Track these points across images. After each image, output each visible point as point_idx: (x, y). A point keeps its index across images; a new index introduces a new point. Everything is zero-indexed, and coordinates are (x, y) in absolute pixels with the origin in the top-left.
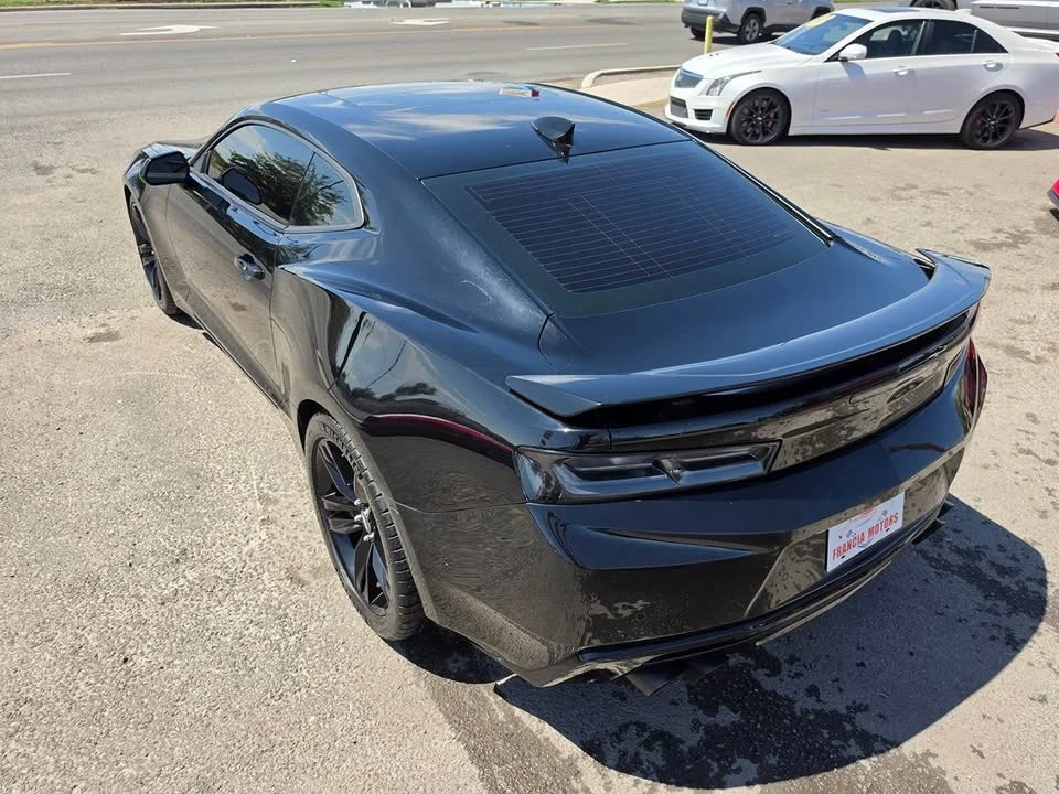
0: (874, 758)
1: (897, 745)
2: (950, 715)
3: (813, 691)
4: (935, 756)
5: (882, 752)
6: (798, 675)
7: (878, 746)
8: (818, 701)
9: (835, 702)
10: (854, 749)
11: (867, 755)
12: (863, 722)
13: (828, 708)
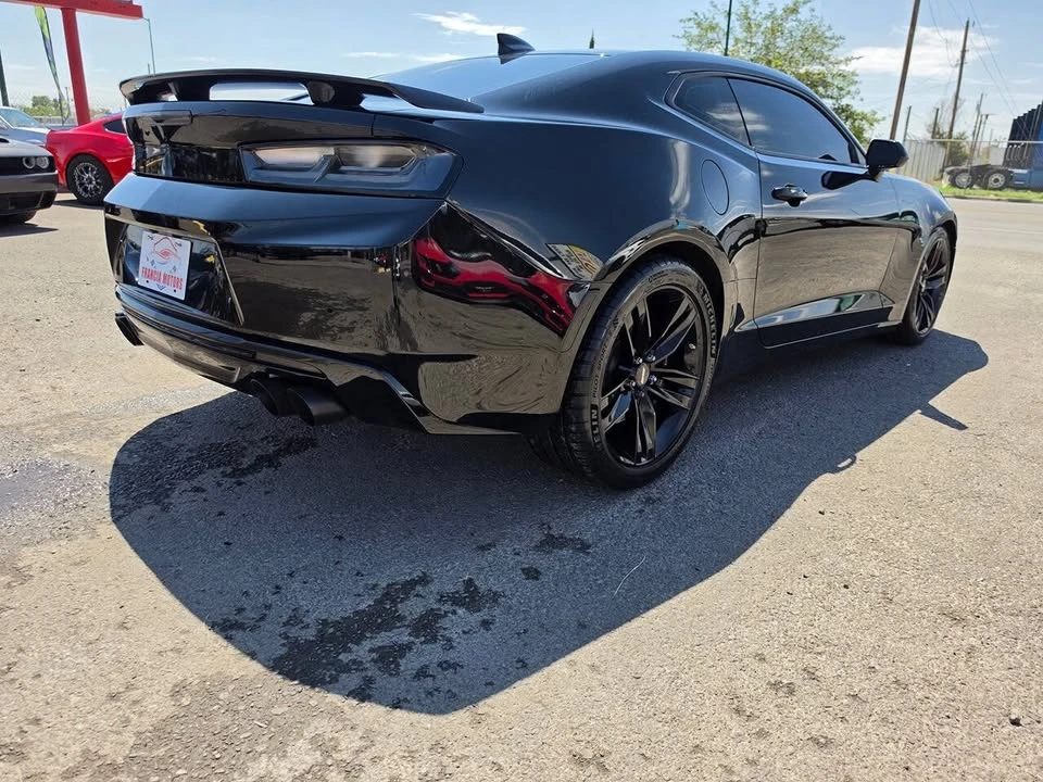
0: (107, 509)
1: (115, 521)
2: (134, 555)
3: (198, 489)
4: (91, 538)
6: (220, 485)
7: (119, 513)
8: (185, 491)
9: (179, 498)
10: (122, 502)
11: (112, 507)
12: (150, 509)
13: (174, 494)
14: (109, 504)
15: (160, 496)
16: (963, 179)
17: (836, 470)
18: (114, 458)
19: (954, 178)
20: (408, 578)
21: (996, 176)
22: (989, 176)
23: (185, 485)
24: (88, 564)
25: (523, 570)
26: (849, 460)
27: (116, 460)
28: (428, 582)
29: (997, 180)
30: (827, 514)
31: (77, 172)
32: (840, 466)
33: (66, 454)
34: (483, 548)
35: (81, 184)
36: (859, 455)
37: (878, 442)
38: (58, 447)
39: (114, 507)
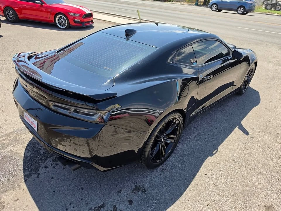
0: (23, 176)
1: (25, 182)
2: (30, 196)
3: (46, 167)
4: (19, 189)
5: (24, 178)
6: (52, 165)
7: (26, 178)
8: (43, 168)
9: (41, 171)
10: (27, 173)
11: (24, 175)
12: (34, 176)
13: (40, 169)
14: (23, 174)
15: (36, 170)
16: (269, 7)
17: (212, 155)
18: (24, 153)
19: (267, 6)
20: (99, 205)
21: (278, 6)
22: (276, 6)
23: (43, 165)
24: (19, 200)
25: (129, 201)
26: (216, 150)
27: (25, 154)
28: (104, 207)
29: (278, 8)
30: (207, 175)
31: (7, 12)
32: (213, 153)
33: (11, 151)
34: (119, 192)
35: (9, 16)
36: (219, 148)
37: (225, 141)
38: (8, 149)
39: (25, 176)
